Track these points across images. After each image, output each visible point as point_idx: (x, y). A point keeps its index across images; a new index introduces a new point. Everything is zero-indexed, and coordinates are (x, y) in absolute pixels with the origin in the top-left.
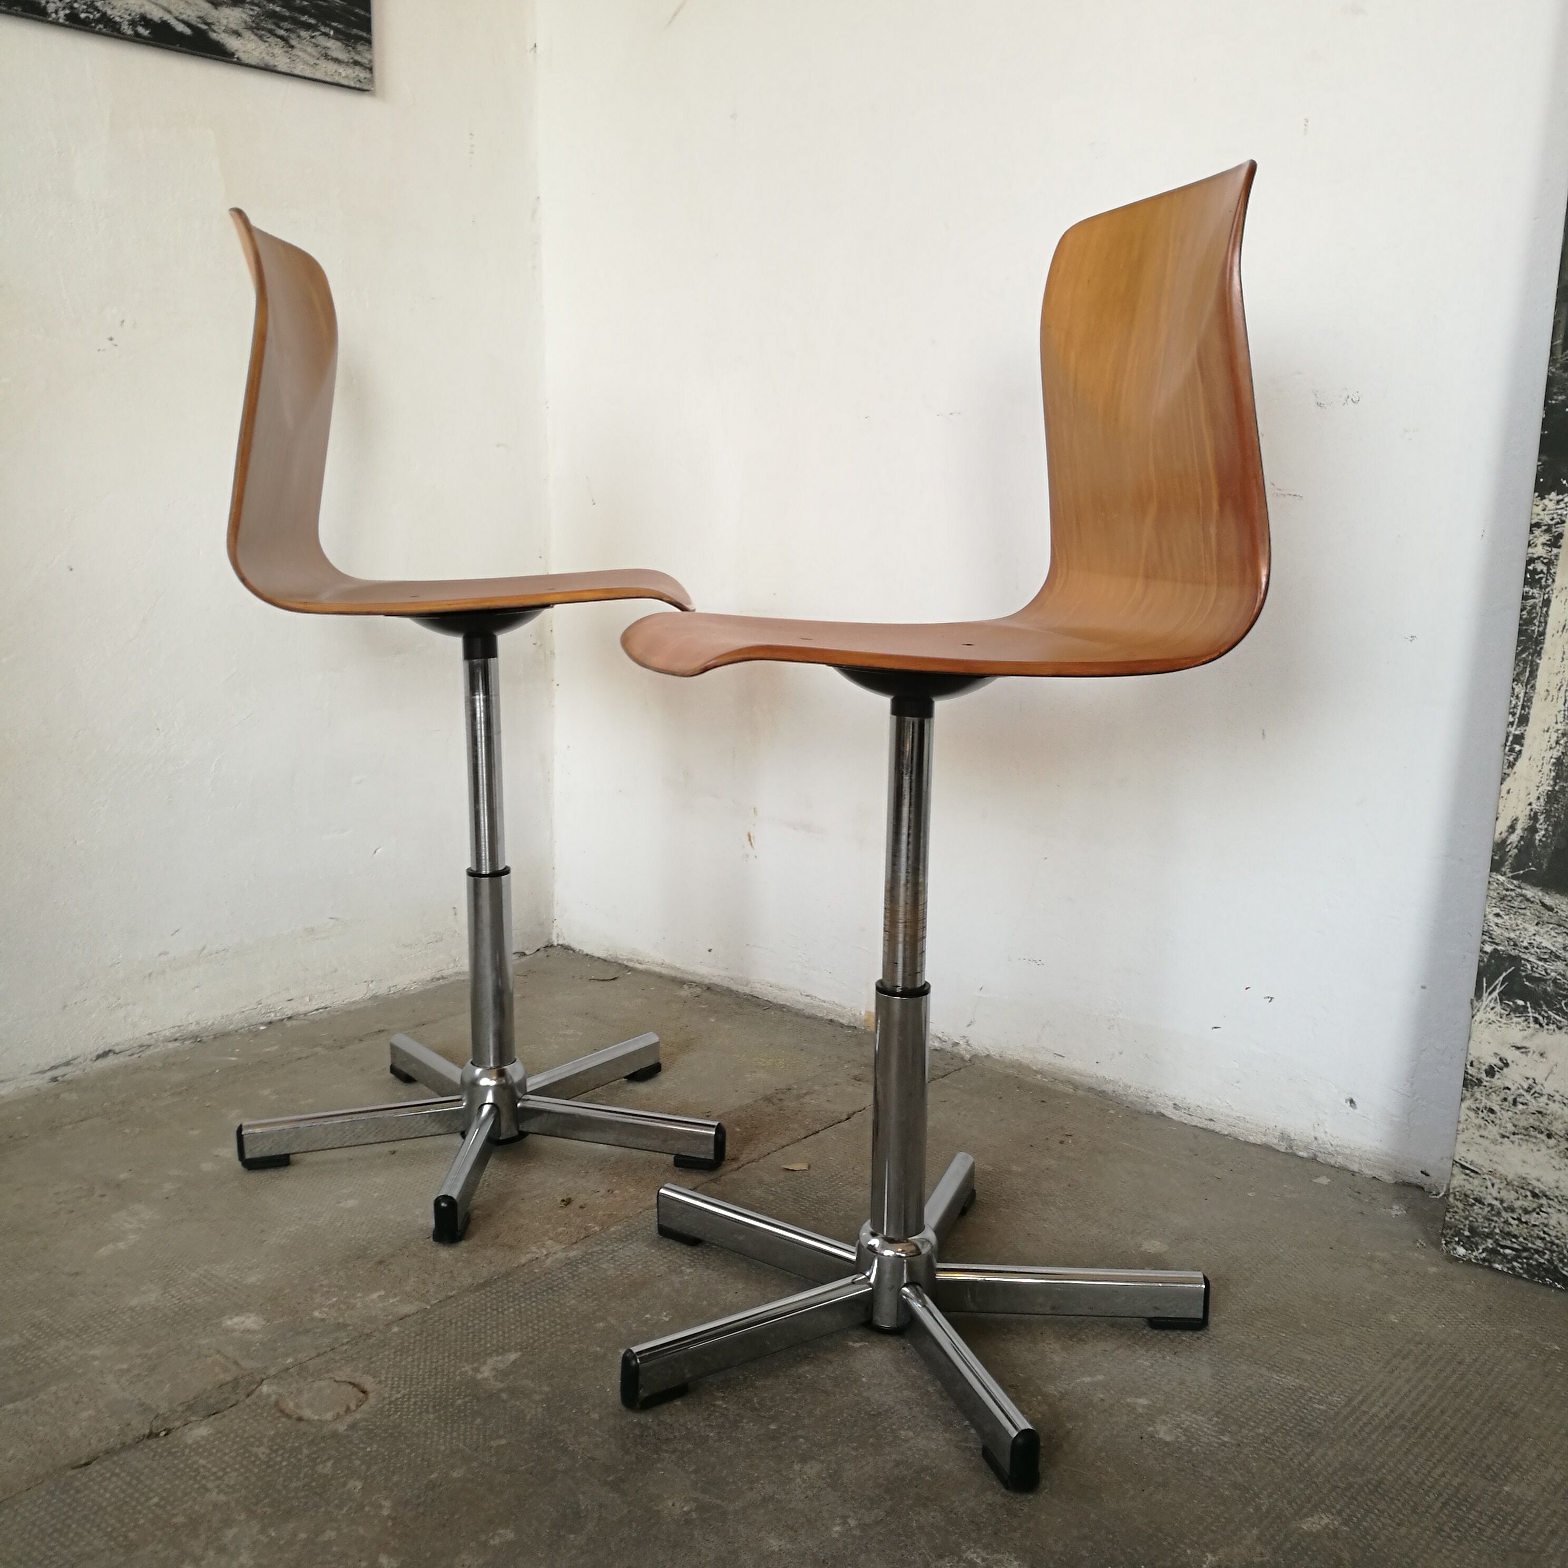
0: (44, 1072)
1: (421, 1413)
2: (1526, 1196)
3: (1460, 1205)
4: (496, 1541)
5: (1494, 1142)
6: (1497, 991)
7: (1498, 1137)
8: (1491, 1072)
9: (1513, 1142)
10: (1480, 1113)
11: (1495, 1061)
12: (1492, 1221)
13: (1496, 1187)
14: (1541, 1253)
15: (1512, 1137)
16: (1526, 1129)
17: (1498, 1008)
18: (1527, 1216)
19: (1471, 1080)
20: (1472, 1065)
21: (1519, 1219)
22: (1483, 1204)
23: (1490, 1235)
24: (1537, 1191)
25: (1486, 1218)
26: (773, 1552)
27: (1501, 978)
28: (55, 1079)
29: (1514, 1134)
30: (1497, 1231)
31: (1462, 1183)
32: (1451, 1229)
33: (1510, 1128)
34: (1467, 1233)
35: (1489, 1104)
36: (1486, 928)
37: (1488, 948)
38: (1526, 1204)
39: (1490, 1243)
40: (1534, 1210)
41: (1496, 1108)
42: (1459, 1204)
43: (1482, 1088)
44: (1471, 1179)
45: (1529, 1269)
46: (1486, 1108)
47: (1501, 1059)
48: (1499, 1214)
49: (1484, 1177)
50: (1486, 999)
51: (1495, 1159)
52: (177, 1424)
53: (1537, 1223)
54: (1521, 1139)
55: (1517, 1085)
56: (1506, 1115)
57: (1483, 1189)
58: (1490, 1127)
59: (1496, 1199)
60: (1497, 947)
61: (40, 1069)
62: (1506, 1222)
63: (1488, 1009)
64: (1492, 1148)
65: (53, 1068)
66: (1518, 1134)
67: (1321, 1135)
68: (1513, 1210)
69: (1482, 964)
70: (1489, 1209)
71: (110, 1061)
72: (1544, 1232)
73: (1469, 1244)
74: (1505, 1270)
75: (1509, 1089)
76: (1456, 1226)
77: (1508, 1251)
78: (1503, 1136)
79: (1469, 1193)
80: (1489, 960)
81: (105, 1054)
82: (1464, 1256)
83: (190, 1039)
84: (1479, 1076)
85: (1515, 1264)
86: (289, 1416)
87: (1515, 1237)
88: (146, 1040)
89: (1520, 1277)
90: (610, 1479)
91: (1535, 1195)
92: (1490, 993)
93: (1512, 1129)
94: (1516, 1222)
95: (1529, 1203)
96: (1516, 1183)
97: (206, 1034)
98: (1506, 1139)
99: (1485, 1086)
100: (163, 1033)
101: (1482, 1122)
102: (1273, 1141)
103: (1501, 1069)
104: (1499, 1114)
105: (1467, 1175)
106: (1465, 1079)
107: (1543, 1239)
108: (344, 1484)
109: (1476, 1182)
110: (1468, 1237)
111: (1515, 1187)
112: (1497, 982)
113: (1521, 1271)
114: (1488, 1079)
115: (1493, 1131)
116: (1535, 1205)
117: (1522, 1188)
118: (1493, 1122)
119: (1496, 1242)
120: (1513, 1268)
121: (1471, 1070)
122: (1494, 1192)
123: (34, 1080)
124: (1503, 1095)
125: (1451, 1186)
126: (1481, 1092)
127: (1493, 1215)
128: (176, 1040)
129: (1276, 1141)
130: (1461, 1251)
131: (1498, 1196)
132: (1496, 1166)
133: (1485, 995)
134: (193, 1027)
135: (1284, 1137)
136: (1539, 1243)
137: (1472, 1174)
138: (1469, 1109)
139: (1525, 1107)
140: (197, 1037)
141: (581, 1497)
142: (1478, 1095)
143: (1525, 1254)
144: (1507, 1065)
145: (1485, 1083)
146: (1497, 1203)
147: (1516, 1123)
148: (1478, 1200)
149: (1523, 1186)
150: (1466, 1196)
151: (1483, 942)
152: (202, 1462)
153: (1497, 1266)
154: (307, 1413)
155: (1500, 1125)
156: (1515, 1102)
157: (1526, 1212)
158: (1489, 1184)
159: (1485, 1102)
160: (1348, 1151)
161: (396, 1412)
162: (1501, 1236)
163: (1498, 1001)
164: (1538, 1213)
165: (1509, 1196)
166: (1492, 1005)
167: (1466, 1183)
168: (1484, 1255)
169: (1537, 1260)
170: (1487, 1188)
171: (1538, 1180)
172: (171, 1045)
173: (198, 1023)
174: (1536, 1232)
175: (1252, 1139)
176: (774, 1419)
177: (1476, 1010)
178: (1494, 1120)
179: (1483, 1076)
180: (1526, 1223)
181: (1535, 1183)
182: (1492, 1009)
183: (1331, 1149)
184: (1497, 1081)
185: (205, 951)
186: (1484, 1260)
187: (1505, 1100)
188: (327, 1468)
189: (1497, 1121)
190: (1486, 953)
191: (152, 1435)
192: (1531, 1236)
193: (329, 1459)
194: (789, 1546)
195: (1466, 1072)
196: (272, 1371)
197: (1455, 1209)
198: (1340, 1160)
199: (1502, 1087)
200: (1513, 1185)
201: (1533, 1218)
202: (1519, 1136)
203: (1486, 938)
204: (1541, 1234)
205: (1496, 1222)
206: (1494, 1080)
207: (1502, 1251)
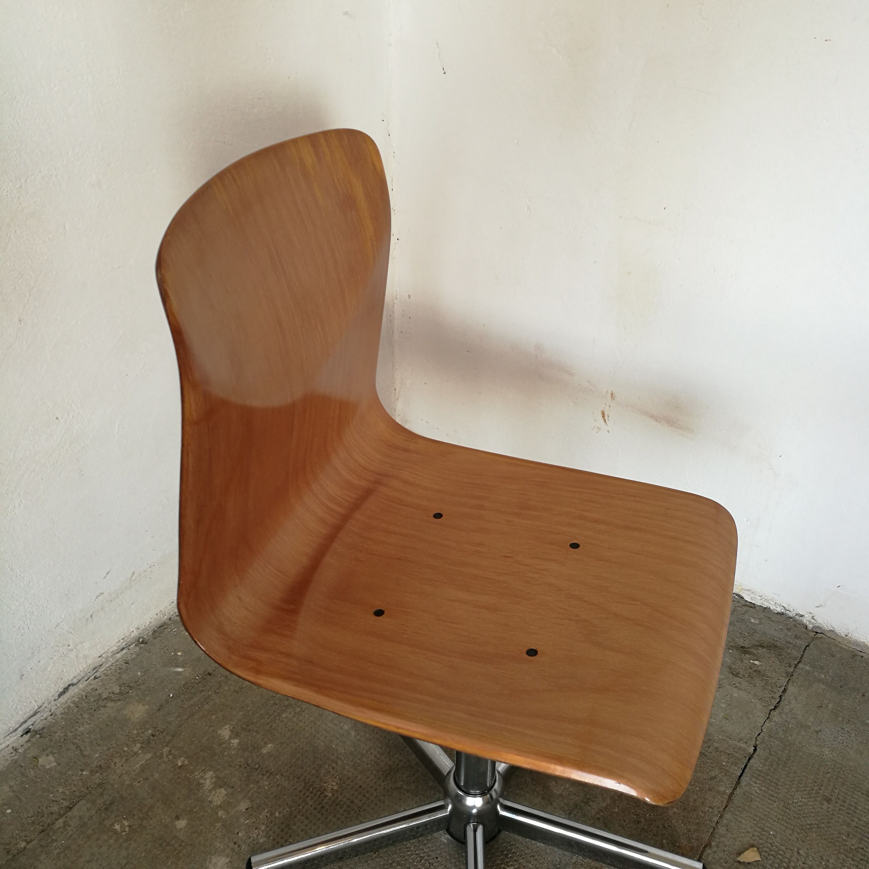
0: (16, 729)
28: (27, 732)
61: (11, 729)
65: (25, 722)
71: (73, 691)
81: (66, 690)
83: (134, 643)
88: (99, 661)
97: (147, 632)
100: (111, 650)
123: (8, 740)
128: (123, 649)
134: (136, 633)
140: (139, 638)
172: (119, 656)
173: (138, 628)
185: (135, 575)
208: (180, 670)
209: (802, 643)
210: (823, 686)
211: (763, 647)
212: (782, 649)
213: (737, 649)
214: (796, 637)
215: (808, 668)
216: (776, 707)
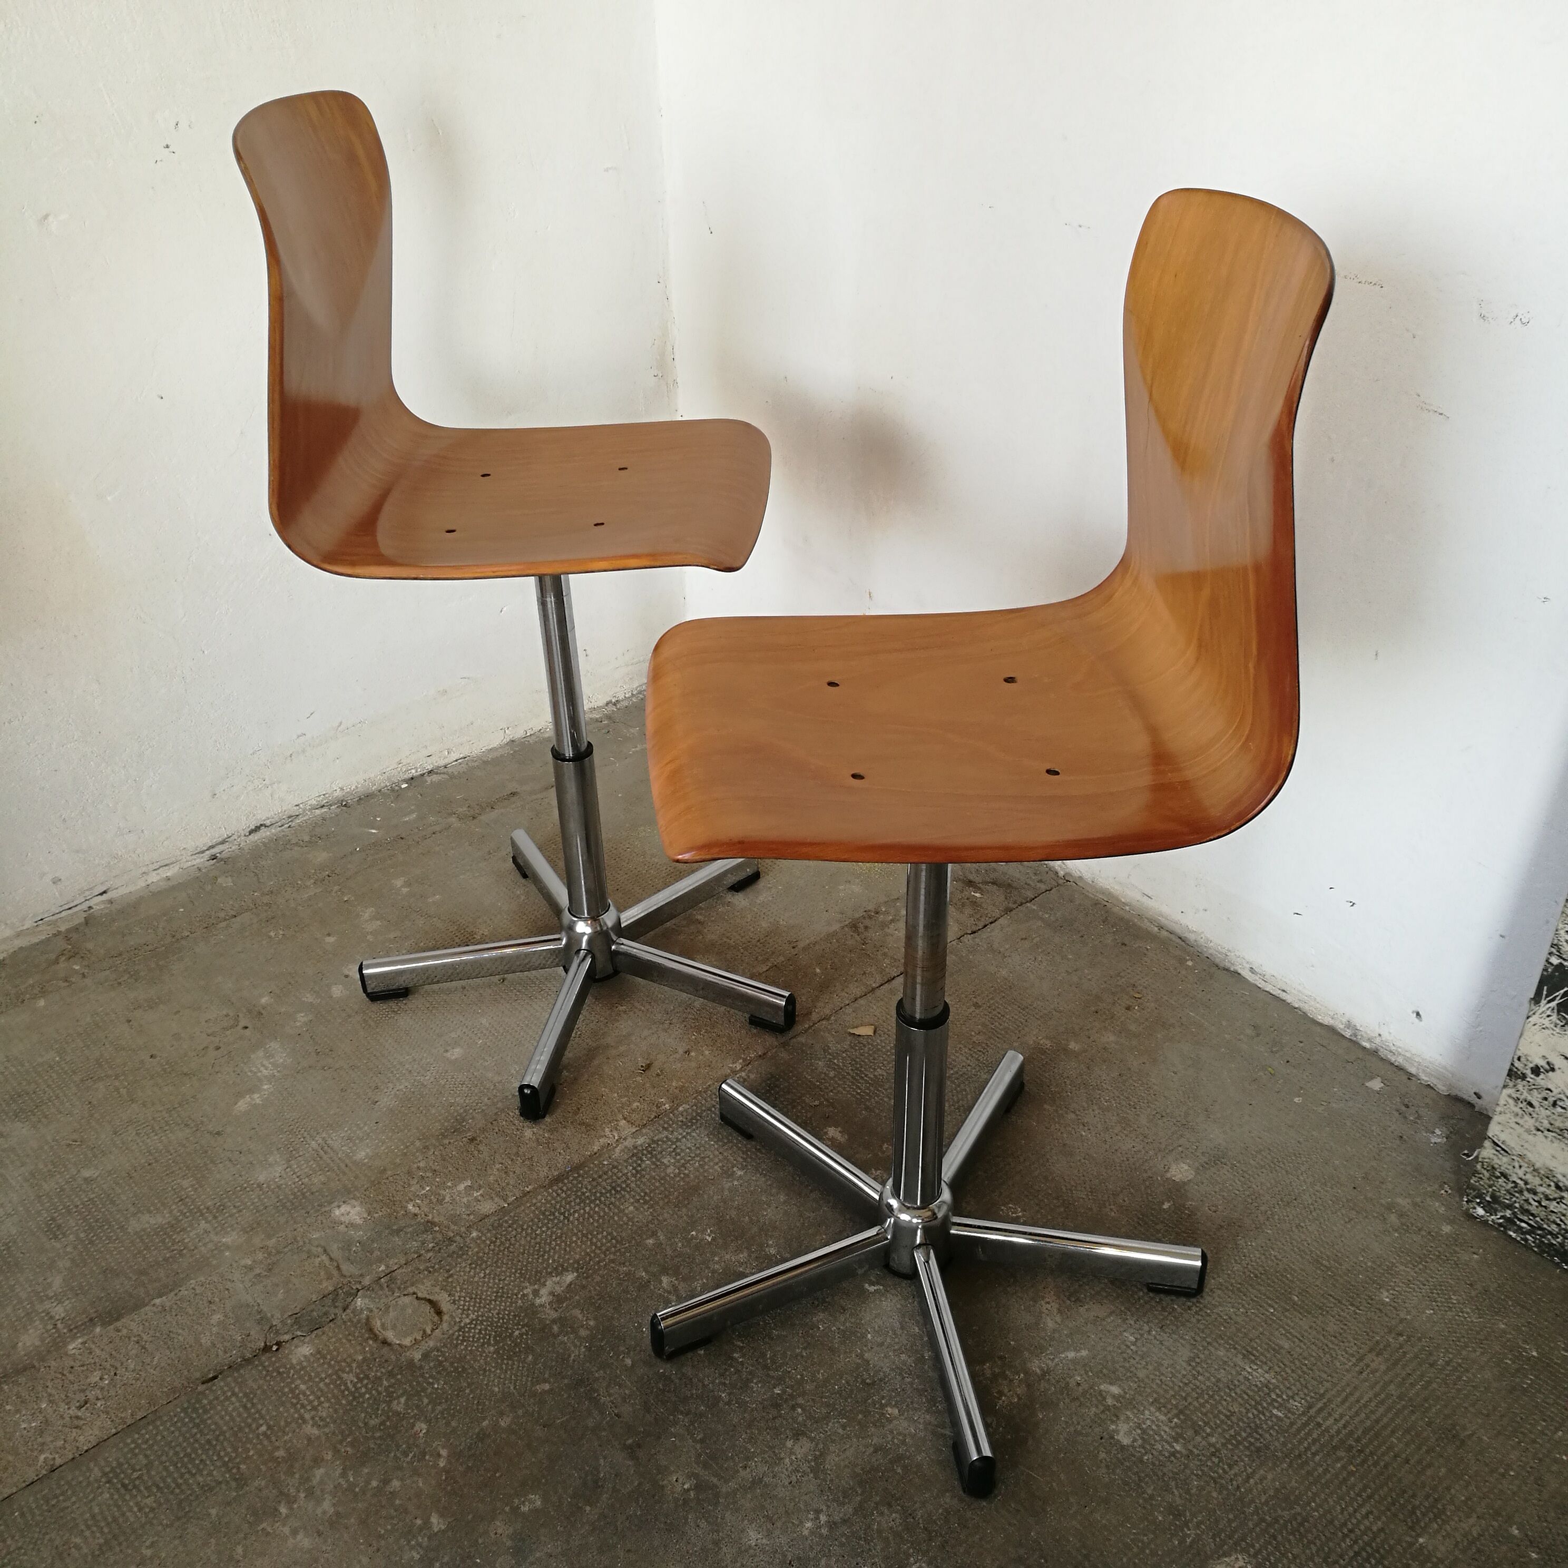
0: (203, 852)
1: (483, 1344)
2: (1549, 1186)
3: (1487, 1174)
4: (525, 1509)
5: (1528, 1131)
6: (1556, 1002)
7: (1533, 1129)
8: (1536, 1071)
9: (1546, 1137)
10: (1519, 1103)
11: (1542, 1063)
12: (1514, 1196)
13: (1523, 1169)
14: (1555, 1236)
15: (1546, 1133)
16: (1562, 1130)
17: (1554, 1017)
18: (1547, 1202)
19: (1516, 1073)
20: (1519, 1059)
21: (1539, 1202)
22: (1508, 1179)
23: (1510, 1207)
24: (1561, 1184)
25: (1508, 1191)
26: (750, 1546)
27: (1562, 992)
28: (214, 857)
29: (1549, 1130)
30: (1517, 1205)
31: (1491, 1156)
32: (1474, 1191)
33: (1546, 1124)
34: (1488, 1199)
35: (1529, 1098)
36: (1556, 942)
37: (1555, 961)
38: (1548, 1192)
39: (1508, 1213)
40: (1555, 1199)
41: (1535, 1103)
42: (1485, 1172)
43: (1525, 1083)
44: (1500, 1156)
45: (1540, 1245)
46: (1526, 1101)
47: (1548, 1063)
48: (1521, 1192)
49: (1515, 1158)
50: (1544, 1006)
51: (1526, 1145)
52: (287, 1337)
53: (1555, 1211)
54: (1555, 1137)
55: (1559, 1090)
56: (1544, 1113)
57: (1510, 1167)
58: (1527, 1117)
59: (1521, 1179)
60: (1563, 962)
61: (199, 850)
62: (1527, 1201)
63: (1544, 1015)
64: (1525, 1136)
65: (212, 847)
66: (1552, 1131)
67: (1386, 1035)
68: (1535, 1193)
69: (1545, 973)
70: (1513, 1185)
71: (264, 833)
72: (1561, 1220)
73: (1489, 1208)
74: (1518, 1239)
75: (1551, 1091)
76: (1479, 1190)
77: (1523, 1225)
78: (1538, 1130)
79: (1496, 1166)
80: (1554, 971)
81: (257, 829)
82: (1482, 1216)
83: (336, 804)
84: (1525, 1071)
85: (1528, 1237)
86: (375, 1337)
87: (1533, 1215)
88: (296, 811)
89: (1531, 1248)
90: (630, 1441)
91: (1558, 1187)
92: (1549, 1002)
93: (1548, 1126)
94: (1536, 1204)
95: (1552, 1192)
96: (1542, 1172)
97: (352, 797)
98: (1540, 1133)
99: (1529, 1082)
100: (310, 803)
101: (1520, 1112)
102: (1340, 1027)
103: (1547, 1071)
104: (1537, 1109)
105: (1497, 1151)
106: (1510, 1070)
107: (1559, 1225)
108: (413, 1425)
109: (1505, 1159)
110: (1488, 1201)
111: (1541, 1176)
112: (1557, 994)
113: (1533, 1245)
114: (1532, 1076)
115: (1529, 1122)
116: (1556, 1195)
117: (1548, 1178)
118: (1530, 1115)
119: (1514, 1213)
120: (1526, 1240)
121: (1517, 1064)
122: (1521, 1173)
123: (195, 859)
124: (1544, 1094)
125: (1480, 1156)
126: (1524, 1086)
127: (1516, 1192)
128: (323, 806)
129: (1342, 1027)
130: (1480, 1211)
131: (1524, 1177)
132: (1525, 1152)
133: (1543, 1002)
134: (338, 793)
135: (1349, 1025)
136: (1554, 1227)
137: (1502, 1152)
138: (1510, 1096)
139: (1563, 1111)
140: (342, 801)
141: (602, 1461)
142: (1520, 1087)
143: (1539, 1232)
144: (1553, 1070)
145: (1528, 1079)
146: (1521, 1183)
147: (1552, 1122)
148: (1504, 1175)
149: (1549, 1175)
150: (1493, 1168)
151: (1551, 954)
152: (303, 1387)
153: (1511, 1233)
154: (390, 1335)
155: (1537, 1120)
156: (1554, 1104)
157: (1547, 1198)
158: (1517, 1165)
159: (1526, 1095)
160: (1408, 1055)
161: (463, 1341)
162: (1519, 1210)
163: (1555, 1011)
164: (1558, 1203)
165: (1534, 1181)
166: (1549, 1013)
167: (1495, 1158)
168: (1501, 1221)
169: (1549, 1240)
170: (1514, 1167)
171: (1564, 1176)
172: (318, 812)
173: (342, 789)
174: (1553, 1217)
175: (1320, 1018)
176: (780, 1380)
177: (1532, 1013)
178: (1532, 1113)
179: (1528, 1072)
180: (1545, 1207)
181: (1560, 1177)
182: (1548, 1016)
183: (1393, 1048)
184: (1541, 1080)
185: (342, 726)
186: (1500, 1225)
187: (1546, 1099)
188: (399, 1405)
189: (1534, 1115)
190: (1552, 964)
191: (266, 1349)
192: (1548, 1220)
193: (402, 1395)
194: (764, 1541)
195: (1512, 1064)
196: (367, 1281)
197: (1481, 1176)
198: (1400, 1061)
199: (1545, 1087)
200: (1539, 1173)
201: (1553, 1206)
202: (1554, 1134)
203: (1554, 950)
204: (1558, 1221)
205: (1517, 1198)
206: (1539, 1079)
207: (1518, 1223)
208: (374, 831)
209: (1043, 887)
210: (1040, 923)
211: (993, 883)
212: (1016, 889)
213: (964, 882)
214: (1040, 881)
215: (1035, 907)
216: (974, 932)
